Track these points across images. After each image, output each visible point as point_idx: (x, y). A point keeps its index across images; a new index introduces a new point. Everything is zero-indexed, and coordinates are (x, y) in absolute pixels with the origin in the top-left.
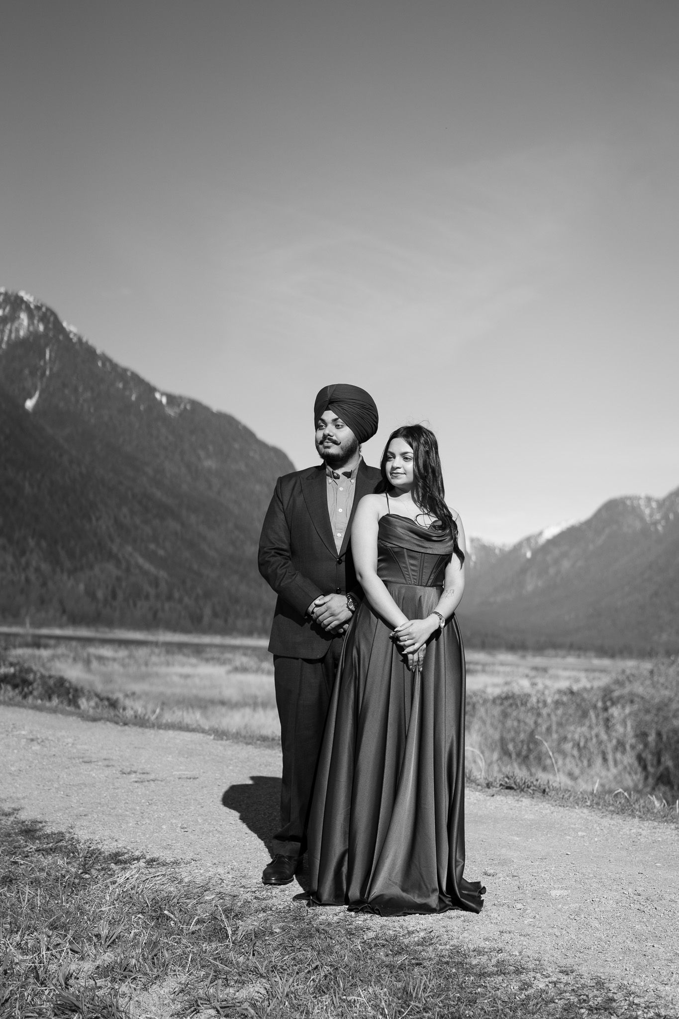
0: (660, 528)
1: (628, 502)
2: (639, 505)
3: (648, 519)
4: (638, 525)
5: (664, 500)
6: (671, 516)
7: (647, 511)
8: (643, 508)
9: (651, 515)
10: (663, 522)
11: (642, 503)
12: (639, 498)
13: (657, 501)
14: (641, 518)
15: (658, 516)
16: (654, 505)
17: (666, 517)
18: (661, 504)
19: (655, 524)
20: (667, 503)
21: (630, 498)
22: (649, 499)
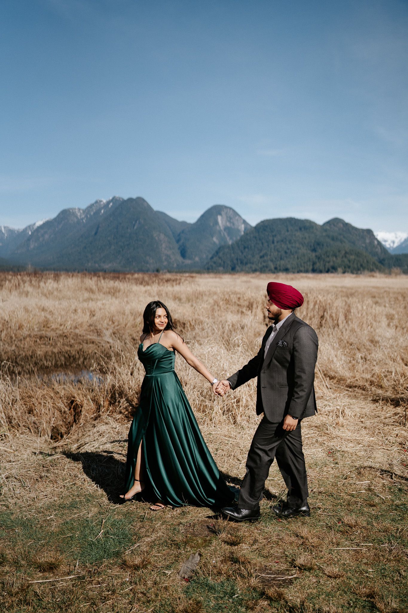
0: (84, 221)
1: (71, 211)
2: (75, 212)
3: (79, 218)
4: (76, 220)
5: (86, 210)
6: (89, 216)
7: (79, 214)
8: (77, 213)
9: (80, 216)
10: (85, 219)
11: (77, 211)
12: (75, 209)
13: (83, 210)
14: (77, 217)
15: (83, 216)
16: (81, 212)
17: (86, 216)
18: (84, 211)
19: (82, 219)
20: (87, 211)
21: (72, 209)
22: (79, 209)
